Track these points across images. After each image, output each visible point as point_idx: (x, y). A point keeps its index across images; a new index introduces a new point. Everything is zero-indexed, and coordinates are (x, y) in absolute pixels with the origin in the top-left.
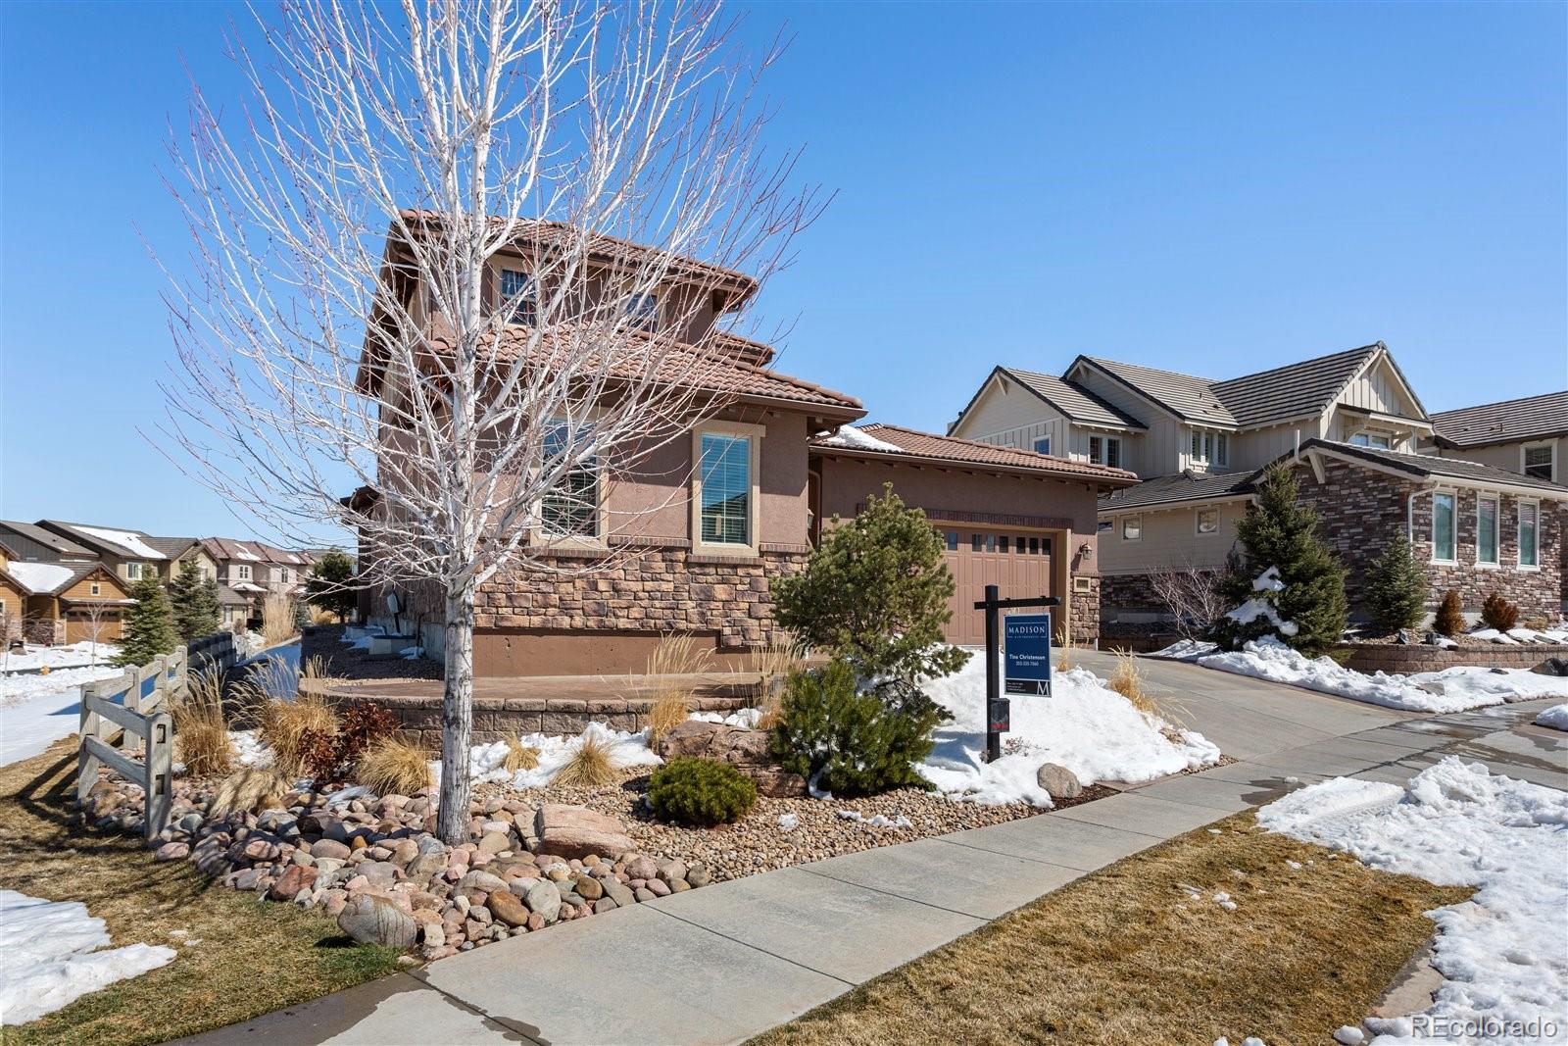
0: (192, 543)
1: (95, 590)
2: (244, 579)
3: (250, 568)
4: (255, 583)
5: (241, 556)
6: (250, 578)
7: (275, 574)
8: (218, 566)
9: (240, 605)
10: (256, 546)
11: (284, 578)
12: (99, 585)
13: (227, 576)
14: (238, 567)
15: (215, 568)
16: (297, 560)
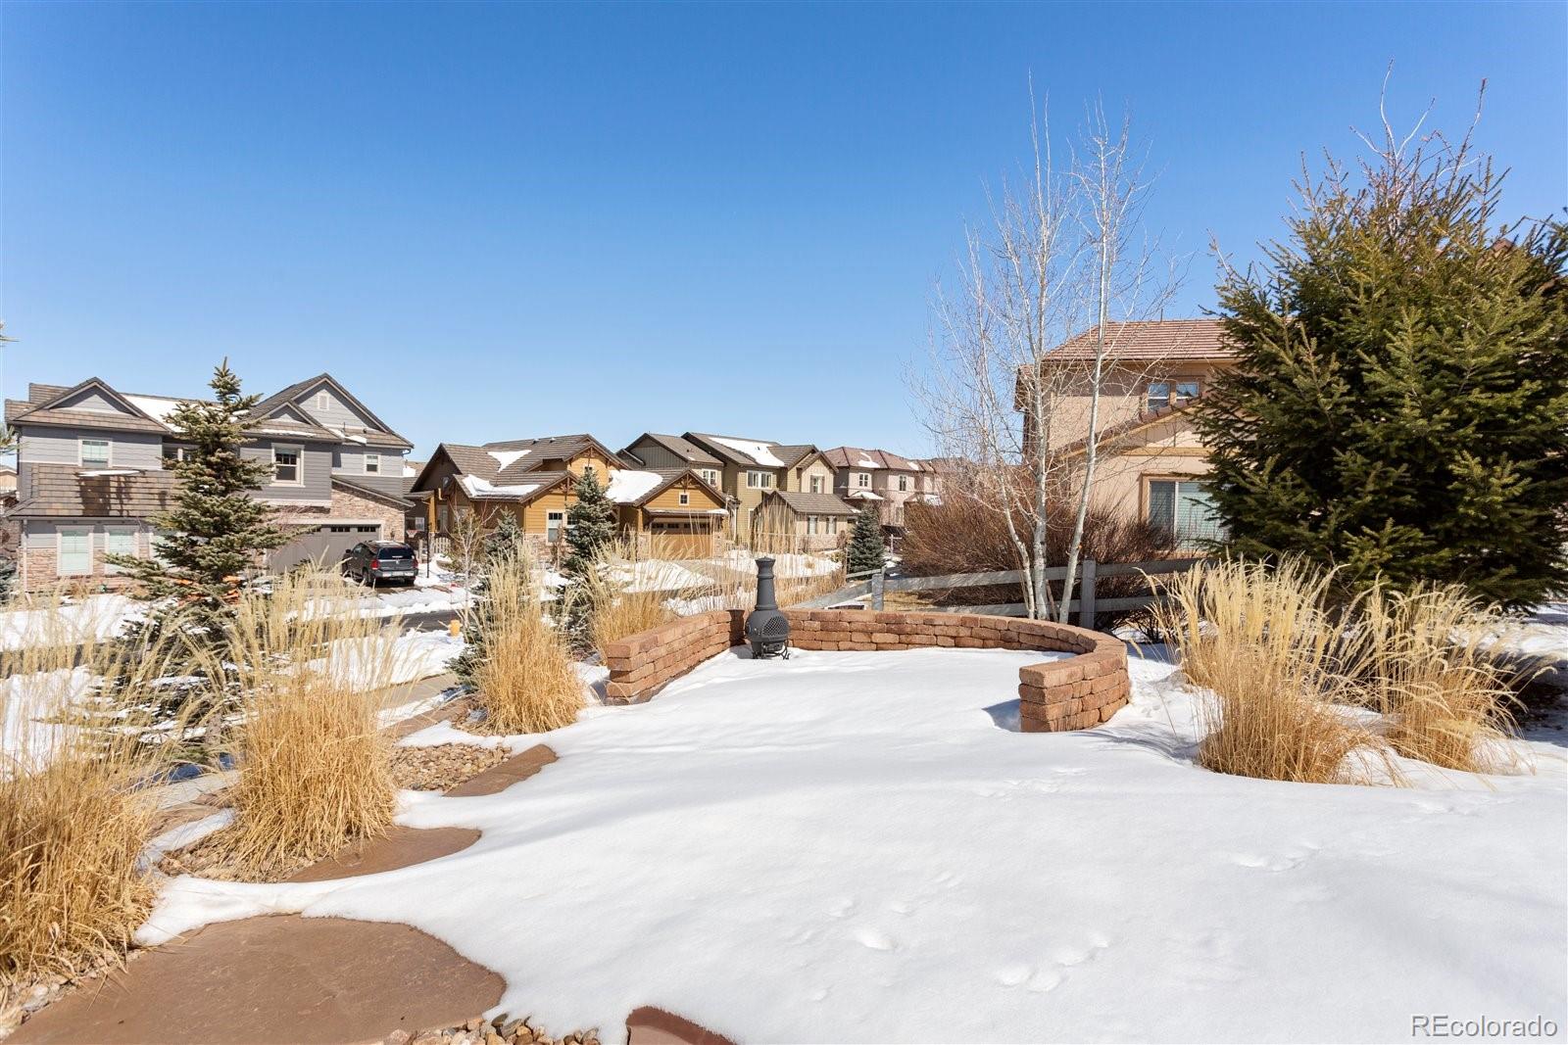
0: (809, 450)
1: (684, 499)
2: (863, 487)
3: (870, 476)
4: (873, 491)
5: (863, 464)
6: (870, 487)
7: (893, 481)
8: (835, 473)
9: (844, 515)
10: (879, 454)
11: (903, 486)
12: (688, 493)
13: (847, 484)
14: (857, 476)
15: (832, 476)
16: (916, 467)
